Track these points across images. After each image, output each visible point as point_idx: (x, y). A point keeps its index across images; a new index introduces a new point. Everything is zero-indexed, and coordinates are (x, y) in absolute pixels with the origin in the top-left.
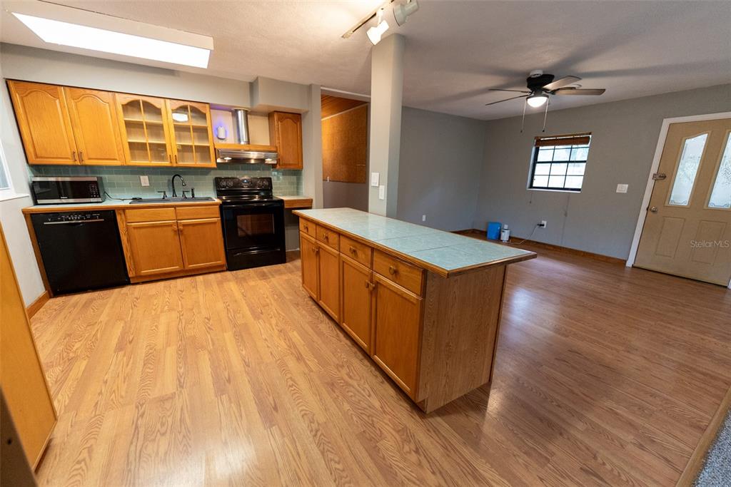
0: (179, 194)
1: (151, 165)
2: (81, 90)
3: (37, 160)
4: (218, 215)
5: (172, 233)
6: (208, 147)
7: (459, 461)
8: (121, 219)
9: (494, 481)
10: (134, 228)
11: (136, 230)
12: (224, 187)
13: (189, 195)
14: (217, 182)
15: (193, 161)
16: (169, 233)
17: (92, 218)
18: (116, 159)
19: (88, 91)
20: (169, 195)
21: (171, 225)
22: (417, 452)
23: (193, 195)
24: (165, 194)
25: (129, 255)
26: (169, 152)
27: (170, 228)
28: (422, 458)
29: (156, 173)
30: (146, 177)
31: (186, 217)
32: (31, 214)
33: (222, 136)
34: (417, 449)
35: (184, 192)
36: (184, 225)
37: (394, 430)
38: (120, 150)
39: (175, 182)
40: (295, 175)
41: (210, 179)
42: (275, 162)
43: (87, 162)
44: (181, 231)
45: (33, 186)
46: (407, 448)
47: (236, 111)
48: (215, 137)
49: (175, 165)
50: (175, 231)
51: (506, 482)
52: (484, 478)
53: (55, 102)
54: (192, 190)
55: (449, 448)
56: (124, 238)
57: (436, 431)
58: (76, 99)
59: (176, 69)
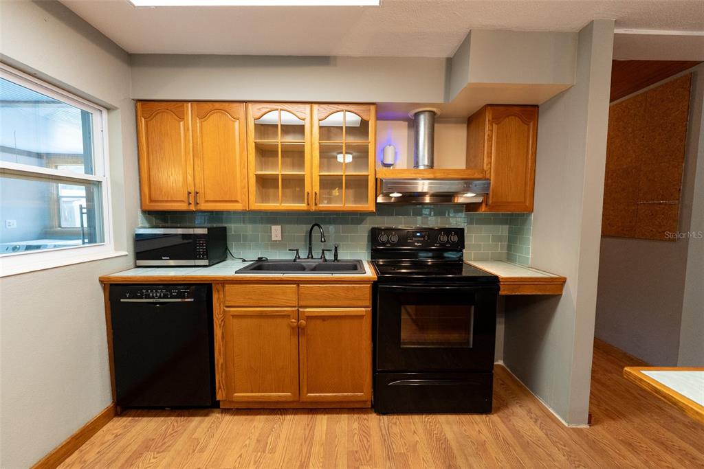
0: (317, 254)
1: (281, 208)
2: (210, 104)
3: (152, 204)
4: (368, 302)
5: (288, 331)
6: (366, 178)
8: (219, 298)
10: (233, 316)
11: (235, 320)
12: (383, 244)
13: (330, 257)
14: (375, 234)
15: (342, 202)
16: (283, 330)
18: (236, 201)
19: (217, 105)
20: (303, 255)
21: (288, 316)
23: (336, 255)
24: (297, 253)
25: (221, 361)
26: (307, 188)
27: (285, 322)
29: (290, 222)
30: (279, 228)
31: (314, 303)
32: (111, 285)
33: (389, 161)
35: (323, 251)
36: (310, 318)
38: (244, 187)
39: (313, 234)
40: (506, 224)
41: (363, 230)
42: (479, 200)
43: (204, 206)
44: (303, 329)
47: (417, 115)
48: (379, 163)
49: (313, 208)
50: (293, 328)
53: (179, 124)
54: (336, 248)
56: (218, 332)
58: (203, 117)
59: (333, 53)
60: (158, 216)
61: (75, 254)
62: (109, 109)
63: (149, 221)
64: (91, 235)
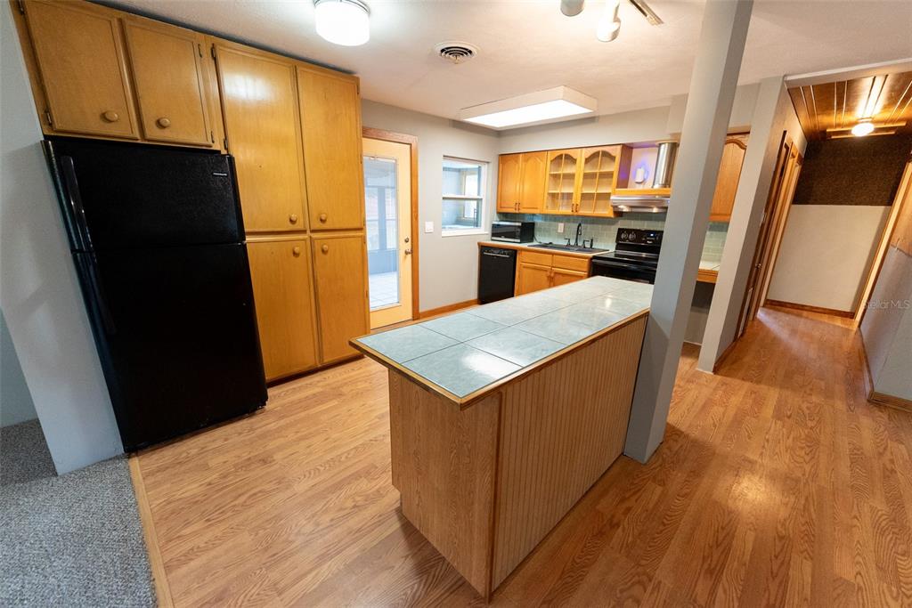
0: (580, 244)
1: (558, 213)
2: (530, 154)
3: (501, 209)
4: (587, 269)
5: (546, 278)
7: (343, 543)
8: (521, 258)
9: (317, 575)
10: (524, 267)
12: (625, 240)
13: (588, 245)
14: (621, 233)
15: (592, 210)
16: (544, 277)
17: (504, 254)
19: (533, 154)
20: (573, 242)
21: (546, 271)
22: (355, 506)
23: (591, 245)
24: (570, 241)
25: (517, 288)
26: (574, 200)
28: (346, 511)
30: (562, 224)
32: (482, 246)
34: (358, 506)
35: (585, 242)
36: (556, 273)
37: (380, 488)
40: (721, 231)
41: (614, 230)
43: (522, 211)
45: (494, 227)
46: (358, 499)
51: (314, 587)
52: (320, 565)
53: (516, 166)
54: (593, 240)
55: (357, 535)
56: (517, 274)
57: (380, 523)
58: (526, 161)
59: (597, 115)
60: (504, 216)
61: (471, 231)
62: (488, 163)
63: (500, 218)
64: (476, 224)
